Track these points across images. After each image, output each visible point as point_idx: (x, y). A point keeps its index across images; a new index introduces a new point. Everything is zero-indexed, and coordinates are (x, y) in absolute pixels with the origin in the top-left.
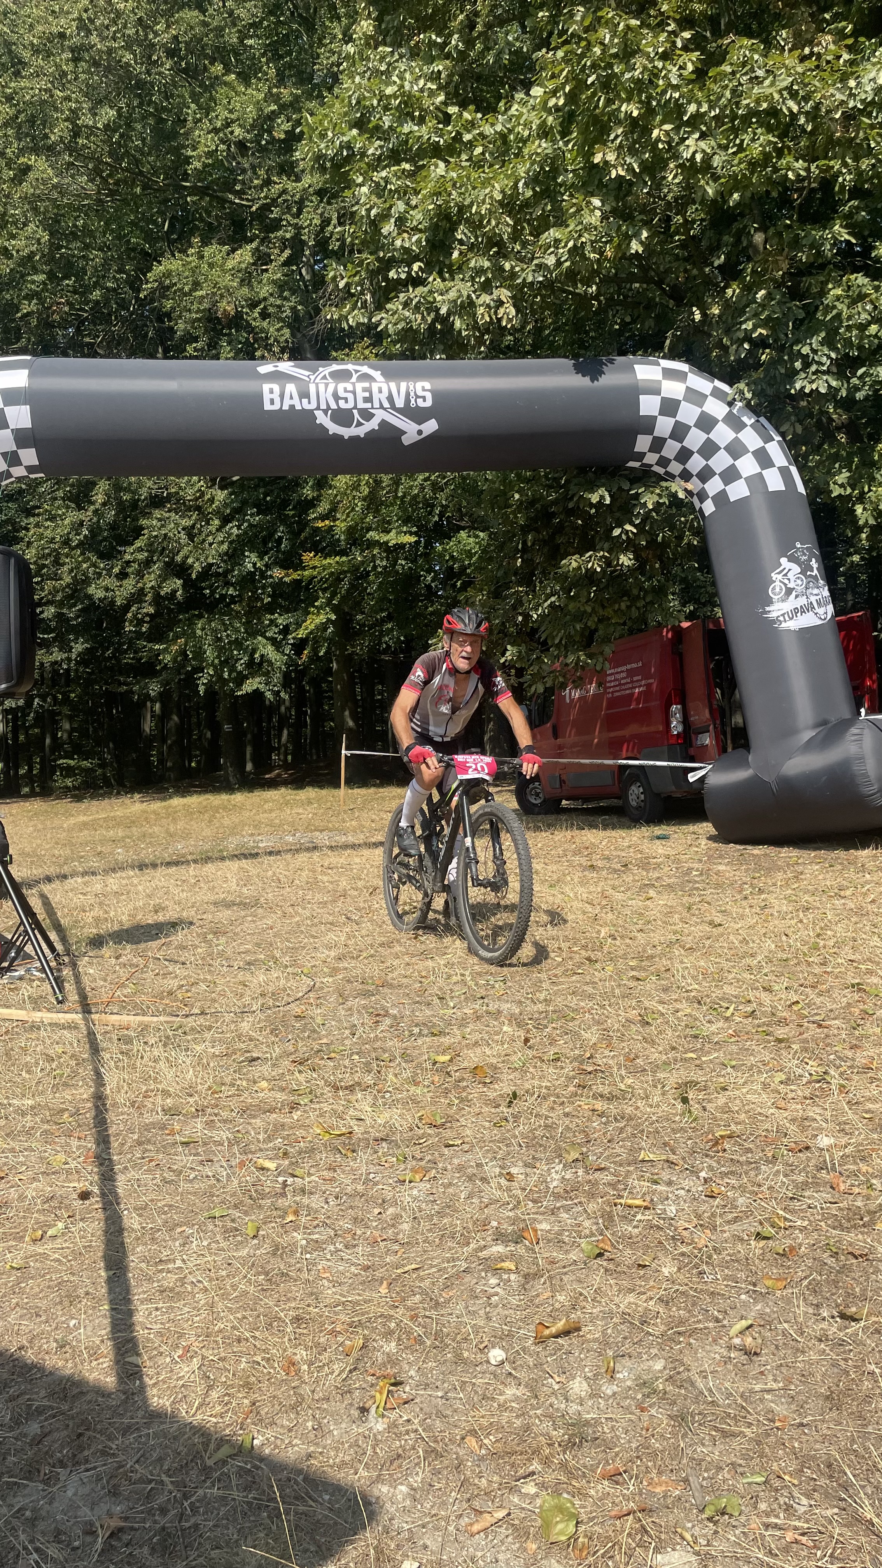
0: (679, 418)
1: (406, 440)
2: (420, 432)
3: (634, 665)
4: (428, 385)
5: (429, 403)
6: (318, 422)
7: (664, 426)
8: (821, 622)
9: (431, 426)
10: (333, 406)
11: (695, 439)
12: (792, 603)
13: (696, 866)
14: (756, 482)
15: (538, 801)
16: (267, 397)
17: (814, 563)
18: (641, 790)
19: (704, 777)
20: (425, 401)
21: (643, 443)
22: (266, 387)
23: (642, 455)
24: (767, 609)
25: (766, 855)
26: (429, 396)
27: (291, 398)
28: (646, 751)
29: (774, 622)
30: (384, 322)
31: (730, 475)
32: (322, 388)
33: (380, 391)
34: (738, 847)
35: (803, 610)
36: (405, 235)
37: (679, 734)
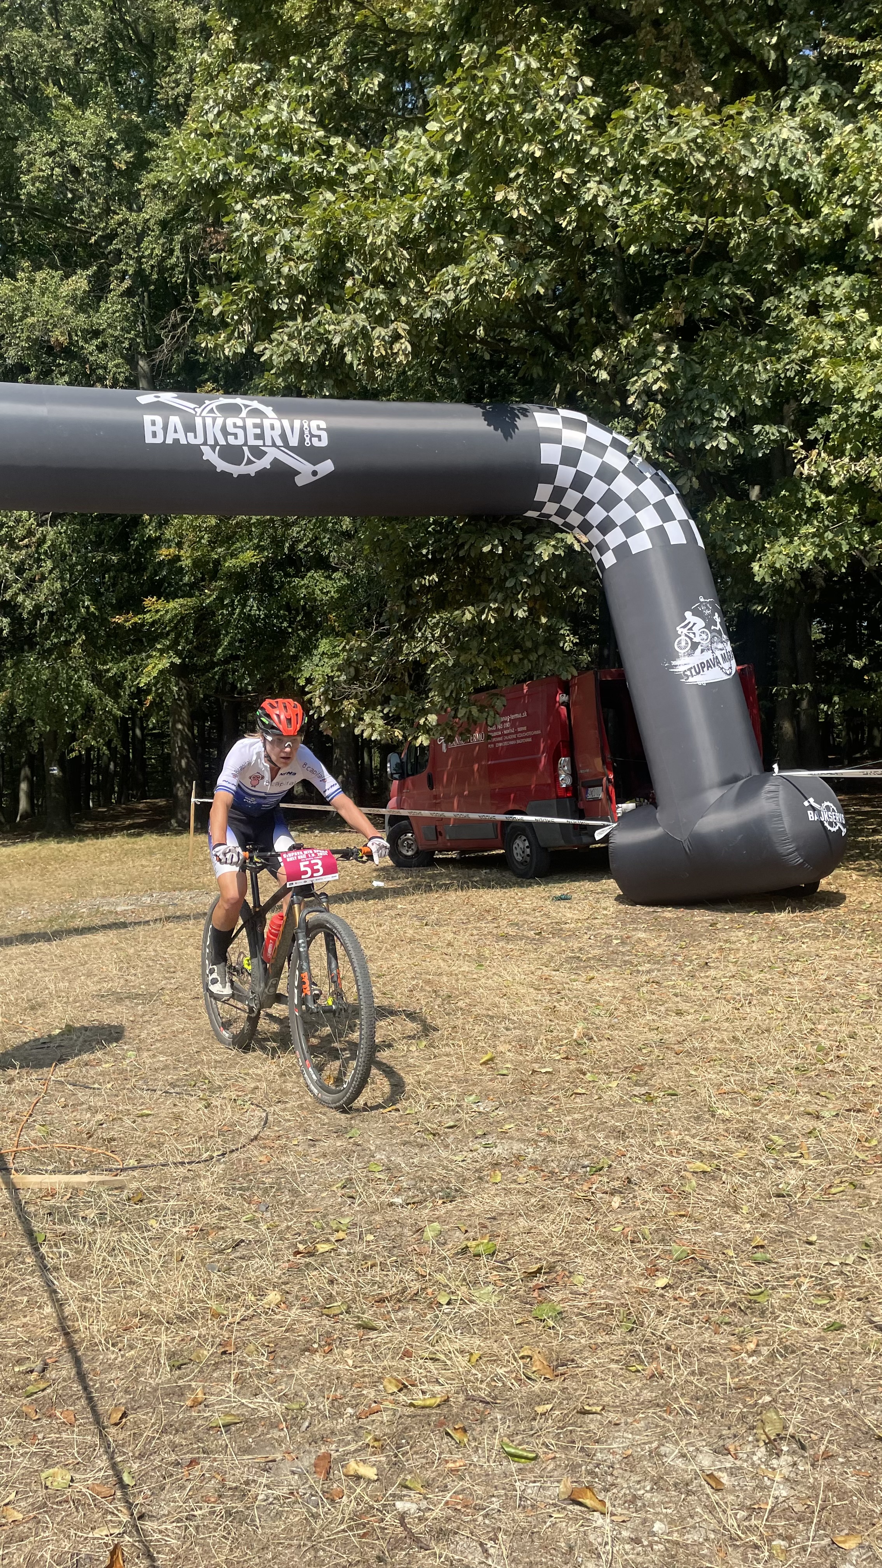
0: (580, 468)
1: (300, 481)
2: (315, 473)
3: (517, 716)
4: (323, 425)
5: (324, 443)
6: (205, 458)
7: (565, 475)
8: (726, 677)
9: (327, 467)
10: (222, 442)
11: (596, 490)
12: (699, 657)
13: (614, 932)
14: (659, 534)
15: (410, 853)
16: (148, 430)
17: (718, 619)
18: (527, 844)
19: (607, 836)
20: (320, 440)
21: (543, 492)
22: (147, 419)
23: (543, 504)
24: (674, 663)
25: (678, 918)
26: (324, 435)
27: (176, 431)
28: (532, 803)
29: (679, 676)
30: (268, 353)
31: (631, 527)
32: (209, 421)
33: (272, 428)
34: (647, 909)
35: (709, 665)
36: (292, 263)
37: (567, 788)
